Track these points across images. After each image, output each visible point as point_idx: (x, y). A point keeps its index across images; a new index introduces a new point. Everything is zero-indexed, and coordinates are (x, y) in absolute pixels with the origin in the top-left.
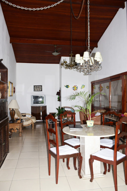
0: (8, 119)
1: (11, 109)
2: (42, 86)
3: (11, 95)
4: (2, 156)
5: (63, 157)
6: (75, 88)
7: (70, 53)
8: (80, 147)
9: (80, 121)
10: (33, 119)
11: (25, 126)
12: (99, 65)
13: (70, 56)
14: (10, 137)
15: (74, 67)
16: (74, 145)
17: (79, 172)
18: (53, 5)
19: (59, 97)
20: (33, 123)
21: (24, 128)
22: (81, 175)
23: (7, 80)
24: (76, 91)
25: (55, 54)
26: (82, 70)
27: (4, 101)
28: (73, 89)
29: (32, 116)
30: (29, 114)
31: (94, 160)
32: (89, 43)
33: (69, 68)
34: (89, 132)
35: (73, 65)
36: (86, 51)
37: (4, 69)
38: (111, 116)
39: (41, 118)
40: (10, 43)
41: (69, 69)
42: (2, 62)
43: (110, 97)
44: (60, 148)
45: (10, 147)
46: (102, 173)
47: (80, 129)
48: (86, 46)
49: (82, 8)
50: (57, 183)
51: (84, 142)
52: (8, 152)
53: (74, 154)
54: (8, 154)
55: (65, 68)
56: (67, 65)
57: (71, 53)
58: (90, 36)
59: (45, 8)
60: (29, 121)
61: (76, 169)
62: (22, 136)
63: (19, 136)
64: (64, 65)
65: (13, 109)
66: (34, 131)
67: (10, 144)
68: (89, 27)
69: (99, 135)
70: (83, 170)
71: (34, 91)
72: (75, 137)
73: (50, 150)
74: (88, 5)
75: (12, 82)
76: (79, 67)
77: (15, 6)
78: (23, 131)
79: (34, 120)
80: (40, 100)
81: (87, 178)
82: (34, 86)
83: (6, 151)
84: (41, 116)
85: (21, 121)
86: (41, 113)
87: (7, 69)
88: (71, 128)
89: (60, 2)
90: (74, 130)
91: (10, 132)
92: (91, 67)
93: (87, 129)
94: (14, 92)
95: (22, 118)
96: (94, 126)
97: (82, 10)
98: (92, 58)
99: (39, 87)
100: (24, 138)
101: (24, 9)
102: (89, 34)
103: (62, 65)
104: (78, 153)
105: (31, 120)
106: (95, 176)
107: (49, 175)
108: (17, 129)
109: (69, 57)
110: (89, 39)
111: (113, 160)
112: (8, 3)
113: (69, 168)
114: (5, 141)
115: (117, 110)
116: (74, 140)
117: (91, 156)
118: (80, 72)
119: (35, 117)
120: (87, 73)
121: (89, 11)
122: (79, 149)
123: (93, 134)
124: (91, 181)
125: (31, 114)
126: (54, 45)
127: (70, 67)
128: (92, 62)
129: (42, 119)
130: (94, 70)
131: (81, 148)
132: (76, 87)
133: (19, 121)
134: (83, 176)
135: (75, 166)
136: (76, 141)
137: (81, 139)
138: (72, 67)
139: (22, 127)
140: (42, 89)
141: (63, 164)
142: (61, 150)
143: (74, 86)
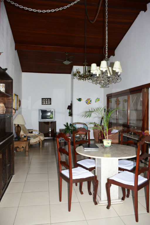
0: (13, 136)
1: (17, 125)
2: (51, 99)
4: (6, 178)
5: (76, 181)
6: (88, 102)
7: (84, 62)
8: (95, 169)
9: (94, 138)
10: (40, 136)
11: (32, 144)
12: (118, 76)
13: (84, 65)
15: (88, 78)
16: (88, 167)
17: (95, 198)
18: (66, 7)
19: (70, 112)
20: (40, 141)
21: (31, 146)
22: (97, 201)
23: (12, 92)
24: (89, 104)
25: (67, 63)
26: (98, 82)
27: (9, 116)
28: (86, 103)
29: (39, 133)
31: (112, 184)
32: (107, 51)
33: (82, 79)
34: (106, 153)
35: (88, 76)
36: (103, 60)
37: (9, 80)
38: (130, 134)
39: (50, 135)
40: (15, 50)
41: (83, 80)
42: (6, 71)
43: (129, 112)
44: (74, 170)
45: (15, 168)
46: (120, 199)
47: (96, 149)
48: (103, 54)
49: (99, 11)
50: (69, 210)
51: (100, 164)
52: (13, 174)
53: (89, 177)
54: (14, 176)
55: (78, 79)
56: (80, 76)
57: (86, 62)
58: (108, 43)
59: (57, 10)
60: (36, 139)
61: (90, 194)
62: (29, 156)
63: (26, 156)
64: (77, 76)
66: (42, 149)
67: (15, 164)
68: (107, 32)
69: (118, 157)
70: (99, 195)
71: (42, 104)
72: (90, 158)
73: (61, 173)
74: (107, 7)
75: (17, 95)
76: (95, 79)
77: (22, 7)
78: (29, 149)
79: (42, 138)
80: (49, 114)
81: (104, 204)
82: (42, 99)
83: (11, 173)
85: (28, 139)
86: (50, 129)
87: (12, 80)
88: (85, 148)
89: (74, 3)
90: (89, 150)
91: (15, 150)
92: (108, 78)
93: (104, 149)
94: (20, 105)
95: (29, 135)
96: (111, 145)
97: (98, 12)
98: (110, 68)
99: (48, 101)
100: (31, 157)
101: (32, 11)
102: (107, 40)
103: (75, 75)
104: (93, 177)
105: (38, 138)
106: (112, 202)
107: (60, 200)
108: (23, 147)
109: (83, 67)
110: (107, 47)
111: (133, 185)
112: (13, 3)
113: (82, 193)
114: (9, 161)
115: (136, 127)
116: (88, 161)
117: (108, 180)
118: (96, 84)
119: (43, 134)
120: (105, 86)
121: (107, 13)
122: (95, 171)
123: (110, 155)
124: (108, 207)
125: (38, 130)
126: (66, 53)
127: (84, 78)
128: (110, 73)
129: (52, 137)
130: (112, 82)
132: (90, 100)
133: (25, 139)
134: (98, 202)
135: (89, 191)
136: (91, 162)
137: (97, 160)
138: (86, 78)
139: (29, 145)
140: (51, 102)
141: (75, 188)
142: (74, 173)
143: (88, 99)
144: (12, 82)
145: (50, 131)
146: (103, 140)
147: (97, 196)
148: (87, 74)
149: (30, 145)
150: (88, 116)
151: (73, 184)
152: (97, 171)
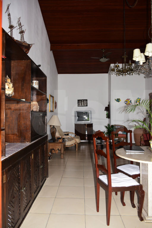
0: (47, 136)
1: (52, 126)
2: (87, 100)
3: (52, 110)
4: (39, 181)
5: (117, 189)
6: (128, 102)
8: (140, 176)
9: (135, 143)
10: (76, 138)
11: (68, 146)
14: (49, 159)
15: (128, 72)
16: (131, 174)
17: (140, 212)
19: (107, 113)
20: (76, 143)
21: (66, 149)
22: (142, 216)
23: (46, 90)
25: (103, 60)
28: (125, 103)
29: (75, 136)
30: (73, 133)
33: (121, 74)
35: (128, 70)
36: (149, 43)
37: (42, 77)
39: (87, 138)
40: (51, 50)
41: (122, 76)
42: (40, 68)
44: (113, 176)
45: (49, 170)
50: (108, 224)
51: (147, 171)
52: (47, 176)
53: (133, 186)
54: (48, 179)
55: (117, 74)
57: (125, 55)
60: (72, 141)
61: (134, 206)
62: (64, 158)
63: (61, 158)
64: (115, 71)
65: (54, 126)
66: (78, 152)
67: (49, 167)
70: (146, 209)
71: (78, 106)
72: (132, 163)
73: (98, 179)
75: (53, 96)
78: (65, 152)
79: (78, 140)
82: (78, 100)
83: (45, 176)
84: (86, 135)
85: (63, 140)
86: (86, 132)
87: (46, 77)
88: (127, 151)
90: (131, 153)
91: (50, 152)
94: (56, 107)
95: (65, 137)
99: (84, 102)
100: (66, 160)
103: (113, 70)
104: (138, 186)
105: (74, 140)
107: (98, 211)
108: (58, 149)
113: (124, 204)
114: (43, 163)
116: (130, 166)
119: (79, 137)
122: (139, 179)
125: (74, 133)
126: (102, 49)
127: (124, 72)
129: (88, 140)
131: (142, 178)
132: (130, 100)
133: (61, 141)
134: (145, 217)
135: (132, 202)
136: (133, 168)
137: (142, 166)
138: (125, 73)
139: (64, 148)
140: (87, 104)
141: (116, 198)
142: (114, 179)
143: (127, 99)
144: (46, 80)
145: (86, 133)
146: (150, 141)
147: (143, 211)
148: (127, 68)
149: (66, 147)
150: (132, 110)
151: (112, 193)
152: (142, 180)
